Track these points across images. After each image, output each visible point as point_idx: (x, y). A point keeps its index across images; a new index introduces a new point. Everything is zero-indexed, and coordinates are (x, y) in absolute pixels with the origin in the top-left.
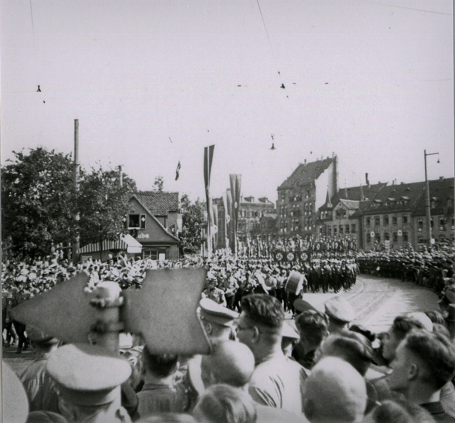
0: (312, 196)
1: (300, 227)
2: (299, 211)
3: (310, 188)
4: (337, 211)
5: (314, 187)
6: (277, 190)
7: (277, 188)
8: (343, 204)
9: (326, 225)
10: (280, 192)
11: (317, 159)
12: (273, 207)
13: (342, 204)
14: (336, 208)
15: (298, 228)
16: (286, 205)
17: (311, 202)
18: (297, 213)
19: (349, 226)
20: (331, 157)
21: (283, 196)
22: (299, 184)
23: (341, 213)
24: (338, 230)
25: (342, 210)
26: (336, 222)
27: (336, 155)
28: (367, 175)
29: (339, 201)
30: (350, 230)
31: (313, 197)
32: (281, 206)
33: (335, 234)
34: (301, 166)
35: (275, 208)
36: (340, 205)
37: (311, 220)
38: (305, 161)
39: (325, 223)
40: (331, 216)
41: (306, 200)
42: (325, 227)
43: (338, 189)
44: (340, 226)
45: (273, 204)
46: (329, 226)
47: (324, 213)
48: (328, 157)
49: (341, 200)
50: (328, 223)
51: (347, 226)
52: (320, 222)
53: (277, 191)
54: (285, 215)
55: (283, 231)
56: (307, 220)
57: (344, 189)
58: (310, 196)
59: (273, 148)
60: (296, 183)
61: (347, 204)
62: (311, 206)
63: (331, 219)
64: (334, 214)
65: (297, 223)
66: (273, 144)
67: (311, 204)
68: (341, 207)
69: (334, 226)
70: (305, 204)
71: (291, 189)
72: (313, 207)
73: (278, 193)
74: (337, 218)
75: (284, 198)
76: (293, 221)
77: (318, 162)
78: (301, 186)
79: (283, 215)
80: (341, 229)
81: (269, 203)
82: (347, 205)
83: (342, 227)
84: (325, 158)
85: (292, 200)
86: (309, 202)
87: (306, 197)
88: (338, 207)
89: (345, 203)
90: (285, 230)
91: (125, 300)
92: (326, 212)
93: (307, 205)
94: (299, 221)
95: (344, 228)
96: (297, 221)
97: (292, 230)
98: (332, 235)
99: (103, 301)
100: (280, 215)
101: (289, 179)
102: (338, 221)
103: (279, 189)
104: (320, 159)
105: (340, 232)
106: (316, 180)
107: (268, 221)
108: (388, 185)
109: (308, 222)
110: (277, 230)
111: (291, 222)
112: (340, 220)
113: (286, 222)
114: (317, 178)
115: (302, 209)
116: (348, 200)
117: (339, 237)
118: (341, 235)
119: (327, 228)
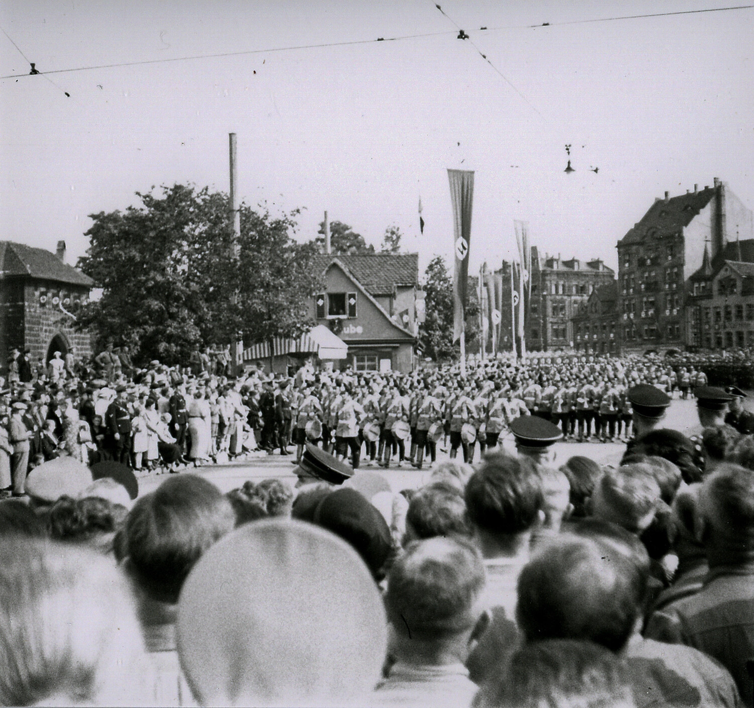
0: (678, 255)
1: (657, 311)
2: (656, 283)
3: (675, 243)
4: (720, 281)
5: (682, 240)
6: (617, 247)
7: (616, 244)
8: (732, 269)
9: (700, 306)
10: (621, 250)
11: (687, 190)
12: (612, 277)
13: (729, 269)
14: (719, 277)
15: (654, 311)
16: (633, 272)
17: (676, 266)
18: (653, 287)
19: (742, 308)
20: (712, 186)
21: (627, 258)
22: (655, 235)
23: (727, 287)
24: (722, 314)
25: (729, 279)
26: (718, 301)
27: (721, 183)
29: (725, 264)
30: (744, 314)
31: (680, 258)
32: (624, 275)
33: (717, 321)
34: (659, 203)
35: (616, 277)
36: (726, 270)
37: (676, 297)
38: (666, 194)
39: (699, 302)
40: (711, 290)
41: (666, 264)
42: (700, 309)
43: (724, 243)
44: (727, 307)
45: (612, 271)
46: (707, 308)
47: (700, 285)
48: (706, 188)
49: (729, 262)
50: (704, 303)
51: (739, 308)
52: (691, 301)
53: (617, 249)
54: (631, 290)
55: (629, 317)
56: (669, 298)
57: (734, 244)
58: (673, 256)
59: (569, 169)
60: (649, 234)
61: (739, 268)
62: (676, 273)
63: (710, 297)
64: (716, 287)
65: (651, 302)
66: (569, 163)
67: (676, 270)
68: (728, 273)
69: (716, 308)
70: (665, 269)
71: (641, 244)
72: (679, 274)
73: (619, 253)
74: (721, 293)
75: (628, 261)
76: (645, 299)
77: (689, 196)
78: (659, 239)
79: (628, 289)
80: (728, 313)
81: (606, 270)
82: (738, 272)
83: (729, 310)
84: (701, 188)
85: (642, 263)
86: (673, 267)
87: (667, 258)
88: (722, 274)
89: (735, 268)
90: (632, 316)
92: (703, 284)
93: (668, 271)
94: (656, 299)
95: (734, 311)
96: (651, 299)
97: (643, 315)
98: (712, 323)
100: (623, 290)
101: (638, 226)
102: (723, 298)
103: (620, 245)
104: (692, 191)
105: (726, 318)
106: (684, 227)
107: (602, 302)
109: (671, 301)
110: (617, 316)
111: (642, 302)
112: (727, 296)
113: (633, 302)
114: (686, 225)
115: (660, 278)
116: (741, 263)
117: (725, 327)
118: (727, 324)
119: (704, 311)
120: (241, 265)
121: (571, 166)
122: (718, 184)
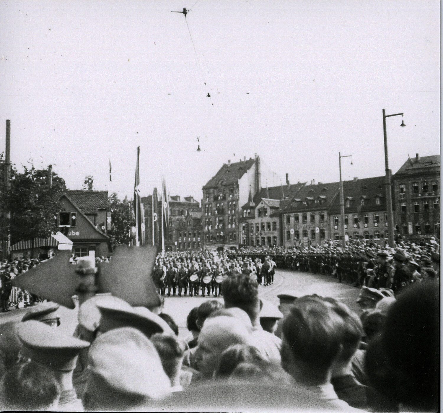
0: (235, 195)
1: (224, 225)
2: (223, 209)
3: (234, 187)
4: (259, 210)
5: (238, 186)
7: (202, 188)
8: (265, 202)
9: (248, 223)
10: (205, 191)
12: (198, 205)
14: (258, 207)
15: (222, 225)
16: (211, 203)
17: (235, 200)
18: (221, 211)
19: (270, 223)
20: (253, 158)
21: (208, 195)
22: (223, 183)
23: (263, 211)
24: (260, 227)
25: (263, 208)
26: (258, 220)
27: (258, 156)
28: (287, 175)
29: (261, 200)
30: (271, 227)
32: (205, 205)
33: (257, 231)
34: (225, 166)
35: (200, 206)
36: (262, 203)
37: (234, 218)
38: (229, 161)
39: (248, 220)
40: (254, 214)
41: (229, 199)
42: (248, 225)
43: (260, 189)
44: (262, 223)
45: (198, 203)
46: (251, 224)
47: (247, 211)
48: (251, 158)
49: (263, 199)
50: (250, 221)
52: (243, 219)
53: (202, 190)
54: (210, 214)
55: (208, 228)
56: (230, 218)
57: (265, 189)
58: (233, 195)
59: (199, 149)
60: (220, 183)
61: (269, 202)
62: (234, 204)
63: (253, 217)
64: (256, 213)
65: (221, 220)
66: (199, 146)
68: (263, 205)
69: (257, 223)
70: (229, 202)
71: (216, 188)
72: (236, 205)
73: (203, 192)
74: (259, 216)
75: (208, 197)
76: (217, 218)
77: (241, 163)
78: (225, 185)
79: (208, 213)
80: (263, 227)
81: (195, 202)
82: (268, 204)
83: (263, 225)
84: (248, 159)
85: (216, 199)
86: (232, 201)
87: (229, 196)
88: (260, 205)
89: (267, 202)
90: (210, 227)
91: (99, 270)
92: (249, 211)
94: (223, 219)
95: (266, 225)
96: (221, 218)
97: (217, 227)
98: (254, 232)
99: (84, 270)
100: (205, 214)
101: (214, 178)
102: (260, 218)
103: (204, 188)
104: (243, 160)
105: (262, 229)
107: (193, 220)
108: (307, 185)
109: (232, 220)
110: (202, 228)
111: (216, 220)
112: (262, 217)
113: (211, 220)
114: (240, 178)
115: (225, 207)
116: (269, 199)
117: (261, 234)
118: (263, 233)
119: (250, 226)
121: (200, 148)
122: (257, 157)
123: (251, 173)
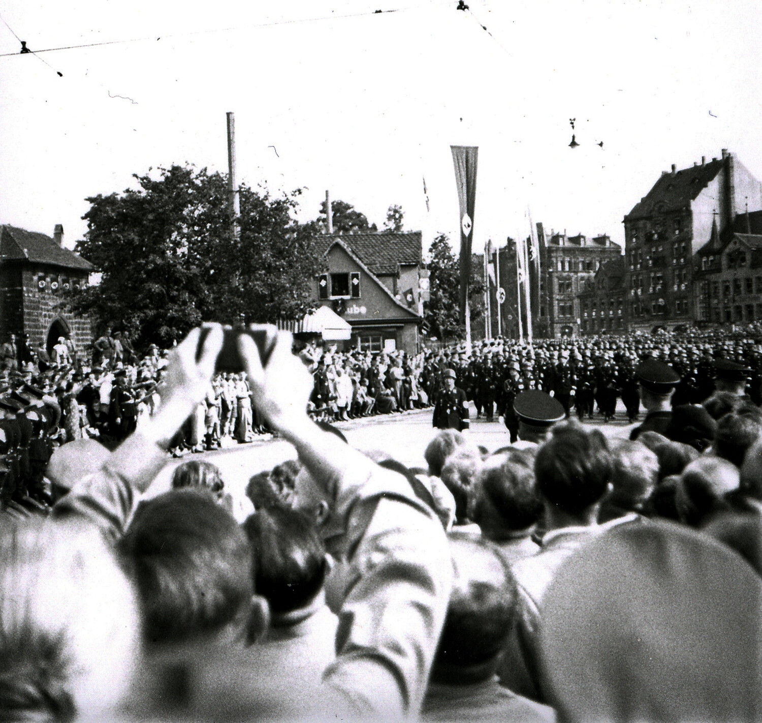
0: (685, 230)
1: (665, 286)
2: (663, 258)
3: (684, 217)
4: (729, 255)
5: (689, 214)
6: (623, 222)
7: (623, 219)
8: (740, 241)
9: (708, 280)
10: (628, 225)
11: (695, 163)
12: (620, 252)
13: (738, 241)
14: (727, 250)
15: (662, 286)
16: (641, 248)
17: (684, 240)
18: (660, 262)
19: (751, 281)
20: (719, 157)
21: (634, 233)
22: (662, 209)
23: (736, 259)
24: (731, 289)
25: (738, 252)
26: (727, 275)
27: (729, 154)
29: (734, 237)
30: (754, 287)
31: (687, 232)
32: (631, 250)
33: (725, 295)
34: (665, 176)
35: (623, 253)
36: (735, 243)
37: (684, 272)
38: (673, 167)
39: (707, 277)
40: (720, 263)
41: (674, 238)
42: (709, 284)
43: (733, 215)
44: (735, 281)
45: (619, 247)
46: (715, 283)
47: (708, 259)
48: (714, 160)
49: (737, 234)
50: (713, 277)
51: (748, 282)
52: (699, 275)
53: (623, 224)
54: (639, 266)
55: (636, 293)
56: (677, 273)
57: (743, 216)
58: (681, 231)
59: (573, 144)
60: (656, 209)
61: (748, 241)
62: (684, 247)
63: (719, 270)
64: (724, 261)
65: (660, 278)
66: (574, 137)
67: (683, 244)
68: (737, 246)
69: (724, 282)
70: (673, 244)
71: (649, 218)
72: (688, 248)
73: (626, 228)
74: (730, 267)
75: (636, 236)
76: (652, 275)
77: (696, 168)
78: (668, 213)
79: (635, 265)
80: (737, 287)
81: (612, 246)
82: (748, 244)
83: (739, 283)
84: (708, 160)
85: (649, 239)
86: (680, 241)
87: (674, 233)
88: (731, 247)
89: (744, 240)
90: (639, 291)
92: (711, 258)
93: (676, 246)
94: (663, 275)
95: (743, 284)
96: (659, 274)
97: (651, 290)
98: (721, 297)
100: (630, 266)
101: (644, 201)
102: (732, 271)
103: (627, 220)
104: (699, 163)
105: (735, 292)
106: (692, 201)
107: (609, 278)
109: (679, 276)
110: (625, 292)
111: (650, 277)
112: (736, 270)
113: (641, 277)
114: (694, 198)
115: (667, 253)
116: (750, 235)
117: (734, 301)
118: (737, 298)
119: (712, 286)
120: (241, 247)
121: (576, 140)
122: (726, 156)
123: (714, 187)
